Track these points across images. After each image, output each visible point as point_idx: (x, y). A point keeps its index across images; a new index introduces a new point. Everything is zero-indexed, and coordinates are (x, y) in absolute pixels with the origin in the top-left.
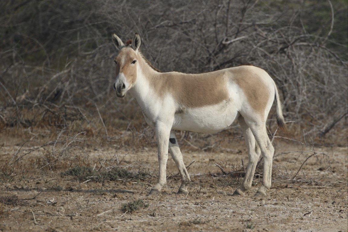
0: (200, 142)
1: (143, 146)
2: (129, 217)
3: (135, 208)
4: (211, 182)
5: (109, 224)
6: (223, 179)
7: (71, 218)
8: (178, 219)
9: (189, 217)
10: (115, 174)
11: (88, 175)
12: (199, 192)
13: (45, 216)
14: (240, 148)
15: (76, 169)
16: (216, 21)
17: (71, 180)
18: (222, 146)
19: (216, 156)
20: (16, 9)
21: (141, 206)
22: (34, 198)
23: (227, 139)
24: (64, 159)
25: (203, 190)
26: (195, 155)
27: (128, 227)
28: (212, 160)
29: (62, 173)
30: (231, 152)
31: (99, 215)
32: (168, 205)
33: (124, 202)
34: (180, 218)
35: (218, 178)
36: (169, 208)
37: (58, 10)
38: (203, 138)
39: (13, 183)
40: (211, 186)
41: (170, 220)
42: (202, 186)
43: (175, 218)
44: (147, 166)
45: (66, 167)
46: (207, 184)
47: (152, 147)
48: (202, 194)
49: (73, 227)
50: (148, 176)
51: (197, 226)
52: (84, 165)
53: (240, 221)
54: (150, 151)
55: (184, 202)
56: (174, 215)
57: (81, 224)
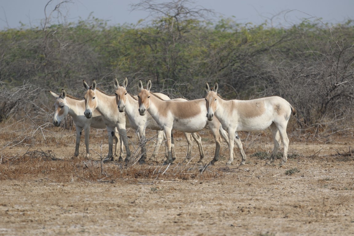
0: (323, 139)
1: (293, 141)
2: (290, 177)
3: (293, 173)
4: (333, 159)
5: (279, 181)
6: (339, 157)
7: (259, 178)
8: (317, 178)
9: (322, 177)
10: (280, 155)
11: (265, 156)
12: (326, 164)
13: (245, 177)
14: (346, 142)
15: (258, 153)
16: (331, 73)
17: (256, 159)
18: (336, 141)
19: (332, 146)
20: (220, 70)
21: (296, 172)
22: (237, 168)
23: (338, 137)
24: (251, 148)
25: (328, 163)
26: (321, 146)
27: (290, 183)
28: (331, 148)
29: (251, 155)
30: (341, 144)
31: (273, 176)
32: (310, 171)
33: (286, 170)
34: (317, 177)
35: (336, 157)
36: (311, 173)
37: (243, 71)
38: (325, 137)
39: (225, 160)
40: (333, 161)
41: (312, 179)
42: (328, 161)
43: (315, 178)
44: (297, 152)
45: (253, 152)
46: (330, 160)
47: (298, 142)
48: (328, 165)
49: (260, 182)
50: (298, 156)
51: (327, 181)
52: (262, 151)
53: (351, 179)
54: (296, 144)
55: (319, 169)
56: (314, 176)
57: (265, 181)
